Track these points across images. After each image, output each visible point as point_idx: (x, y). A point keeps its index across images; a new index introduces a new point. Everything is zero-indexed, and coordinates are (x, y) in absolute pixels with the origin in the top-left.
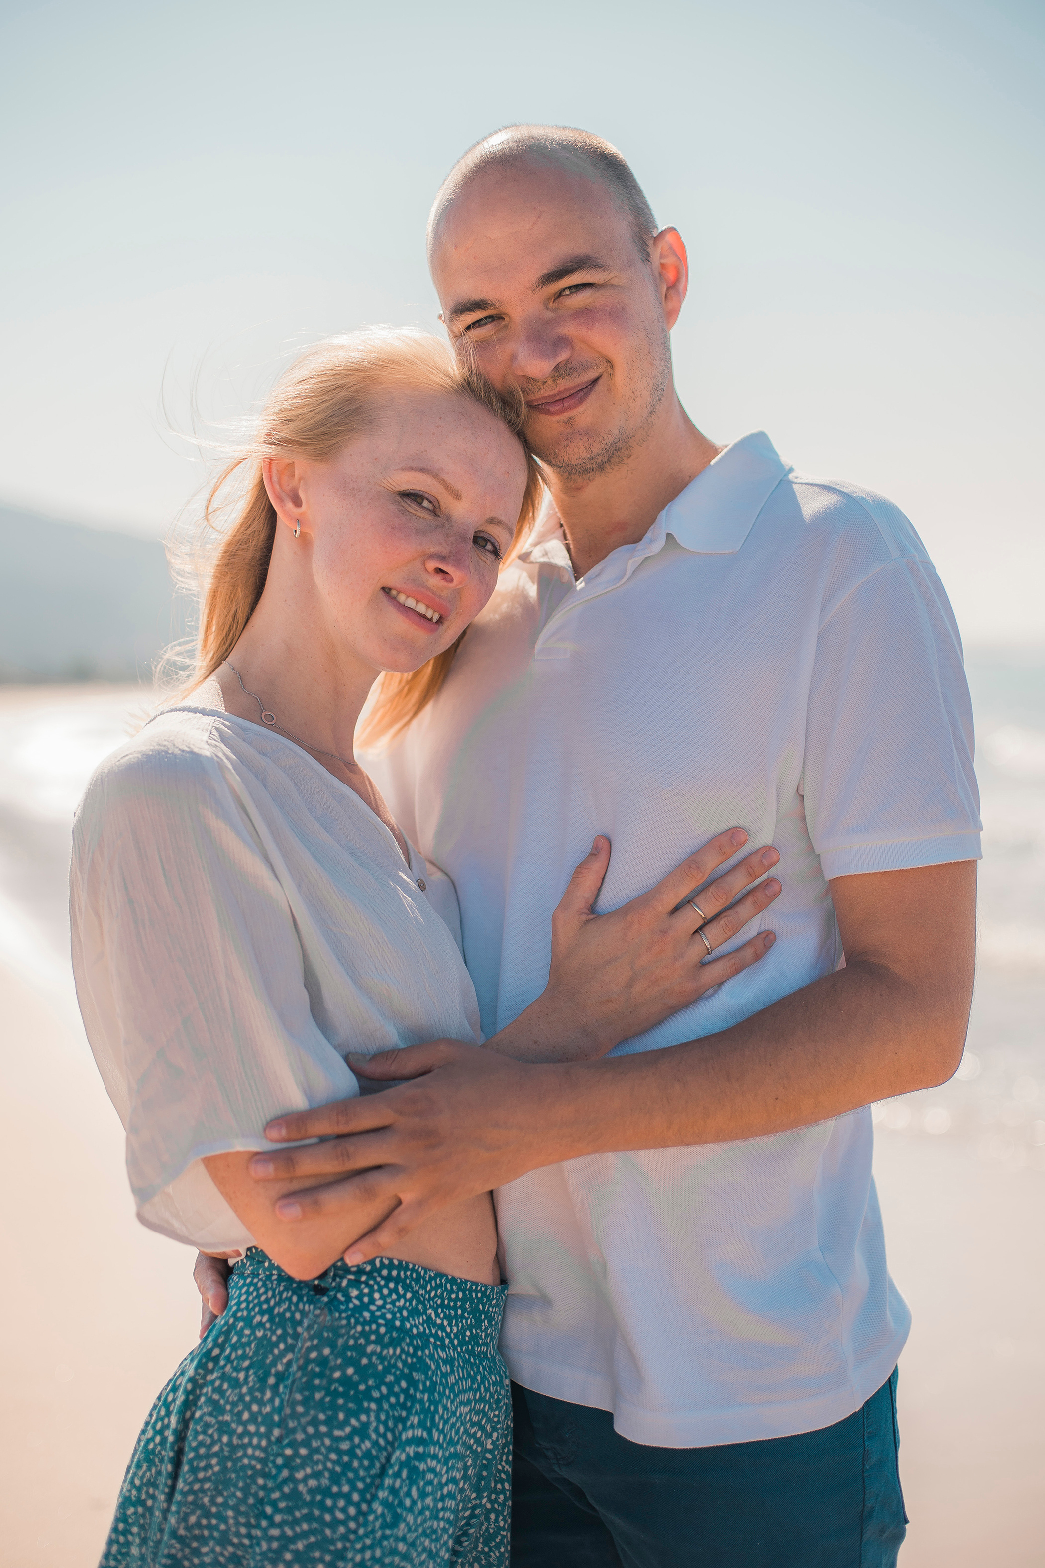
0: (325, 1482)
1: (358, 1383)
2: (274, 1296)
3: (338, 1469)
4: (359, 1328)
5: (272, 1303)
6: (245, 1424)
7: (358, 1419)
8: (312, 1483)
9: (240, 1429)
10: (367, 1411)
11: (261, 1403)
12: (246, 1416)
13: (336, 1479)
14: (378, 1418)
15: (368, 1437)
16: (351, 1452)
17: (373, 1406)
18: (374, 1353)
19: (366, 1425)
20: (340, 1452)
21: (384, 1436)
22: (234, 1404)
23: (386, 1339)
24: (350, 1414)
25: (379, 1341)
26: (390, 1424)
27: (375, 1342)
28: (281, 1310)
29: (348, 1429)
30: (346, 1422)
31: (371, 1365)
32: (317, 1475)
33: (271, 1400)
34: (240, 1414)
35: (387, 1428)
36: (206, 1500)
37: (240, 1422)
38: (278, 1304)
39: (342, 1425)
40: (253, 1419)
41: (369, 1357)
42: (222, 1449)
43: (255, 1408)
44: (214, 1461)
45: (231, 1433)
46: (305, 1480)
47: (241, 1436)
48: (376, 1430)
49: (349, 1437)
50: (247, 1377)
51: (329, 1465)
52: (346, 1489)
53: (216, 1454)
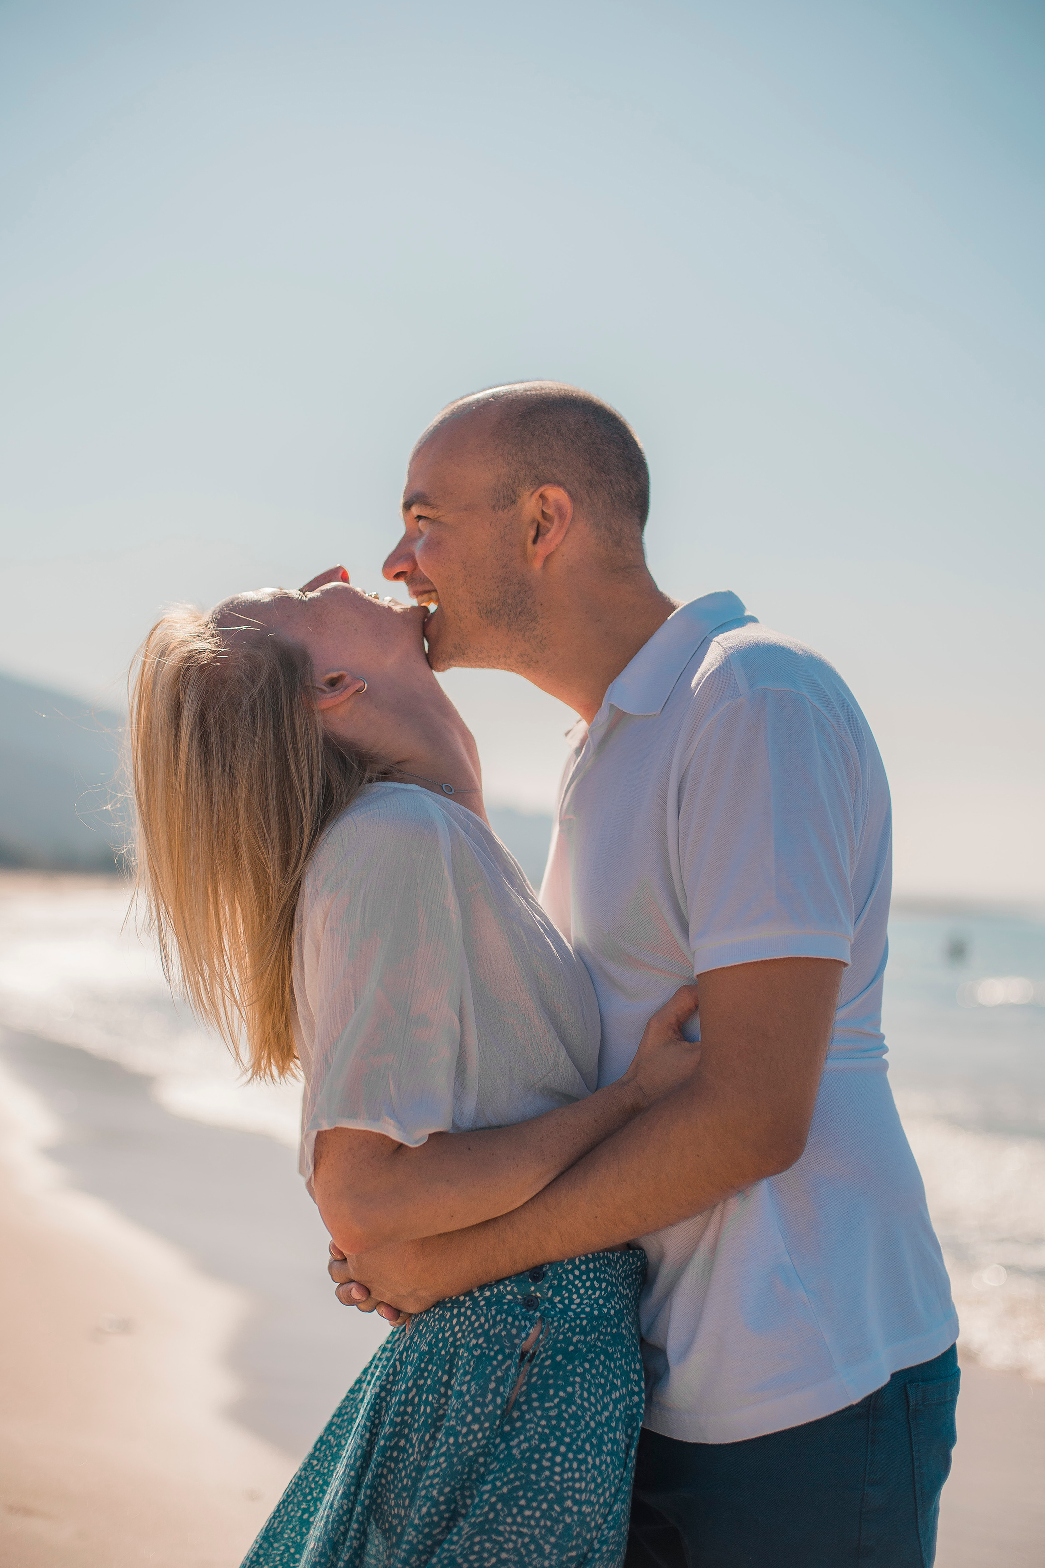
0: (534, 1442)
1: (567, 1365)
2: (487, 1320)
3: (547, 1431)
4: (567, 1325)
5: (486, 1326)
6: (469, 1425)
7: (565, 1391)
8: (524, 1446)
9: (465, 1430)
10: (573, 1384)
11: (483, 1405)
12: (469, 1418)
13: (544, 1438)
14: (582, 1387)
15: (575, 1403)
16: (559, 1417)
17: (578, 1379)
18: (579, 1341)
19: (572, 1395)
20: (549, 1418)
21: (588, 1400)
22: (458, 1411)
23: (588, 1329)
24: (558, 1389)
25: (583, 1331)
26: (593, 1390)
27: (578, 1333)
28: (497, 1331)
29: (556, 1400)
30: (556, 1395)
31: (577, 1350)
32: (528, 1439)
33: (493, 1400)
34: (464, 1417)
35: (590, 1393)
36: (435, 1493)
37: (464, 1423)
38: (493, 1326)
39: (551, 1400)
40: (476, 1419)
41: (575, 1345)
42: (449, 1449)
43: (477, 1410)
44: (442, 1460)
45: (457, 1434)
46: (518, 1445)
47: (465, 1436)
48: (581, 1396)
49: (558, 1406)
50: (469, 1388)
51: (540, 1429)
52: (554, 1444)
53: (444, 1454)
